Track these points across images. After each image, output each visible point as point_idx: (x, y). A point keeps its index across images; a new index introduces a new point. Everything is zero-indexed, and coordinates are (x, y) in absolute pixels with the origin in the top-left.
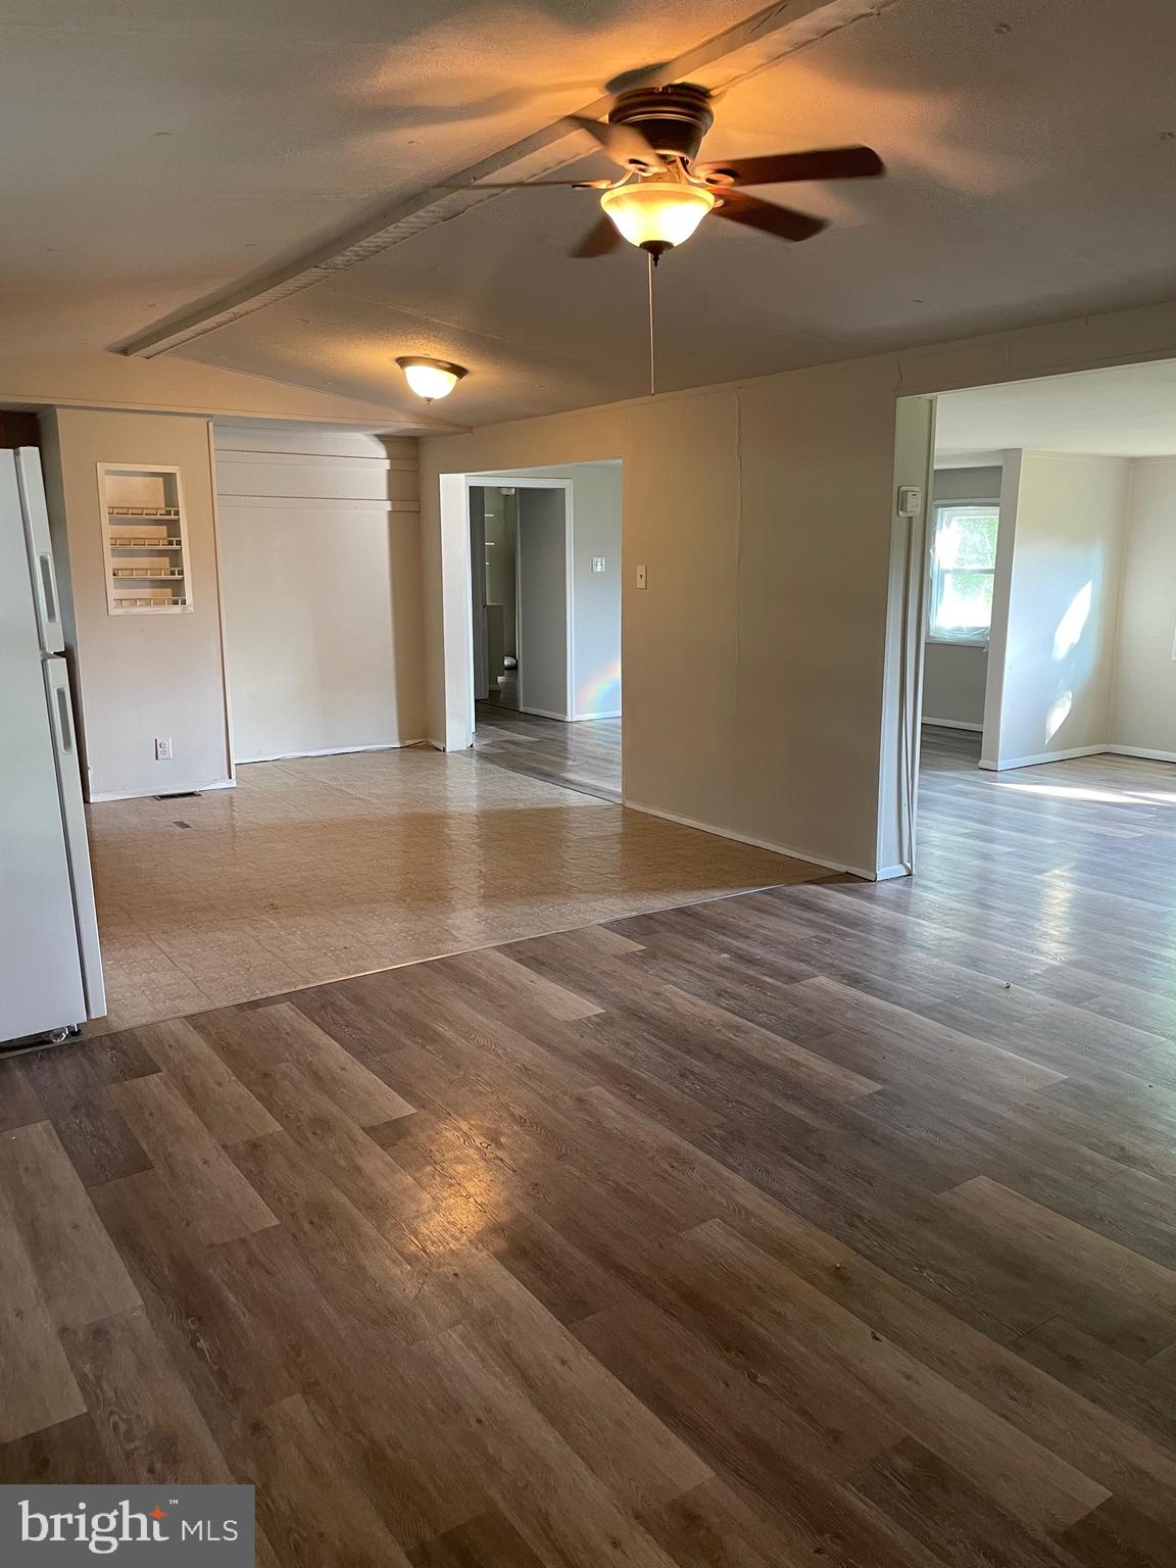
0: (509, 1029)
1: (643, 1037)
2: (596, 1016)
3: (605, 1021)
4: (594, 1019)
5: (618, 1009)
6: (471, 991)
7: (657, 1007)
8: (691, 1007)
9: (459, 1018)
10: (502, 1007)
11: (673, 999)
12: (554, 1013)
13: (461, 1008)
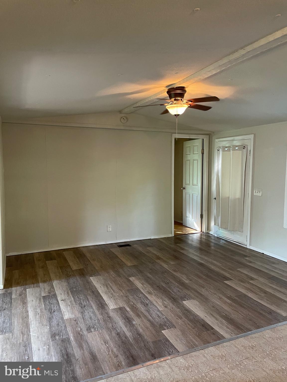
0: (210, 299)
1: (174, 292)
2: (185, 300)
3: (183, 298)
4: (186, 299)
5: (179, 302)
6: (226, 314)
7: (168, 302)
8: (157, 301)
9: (225, 304)
10: (213, 307)
11: (162, 304)
12: (198, 303)
13: (226, 308)
